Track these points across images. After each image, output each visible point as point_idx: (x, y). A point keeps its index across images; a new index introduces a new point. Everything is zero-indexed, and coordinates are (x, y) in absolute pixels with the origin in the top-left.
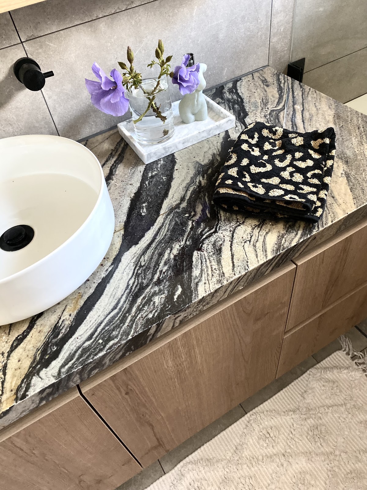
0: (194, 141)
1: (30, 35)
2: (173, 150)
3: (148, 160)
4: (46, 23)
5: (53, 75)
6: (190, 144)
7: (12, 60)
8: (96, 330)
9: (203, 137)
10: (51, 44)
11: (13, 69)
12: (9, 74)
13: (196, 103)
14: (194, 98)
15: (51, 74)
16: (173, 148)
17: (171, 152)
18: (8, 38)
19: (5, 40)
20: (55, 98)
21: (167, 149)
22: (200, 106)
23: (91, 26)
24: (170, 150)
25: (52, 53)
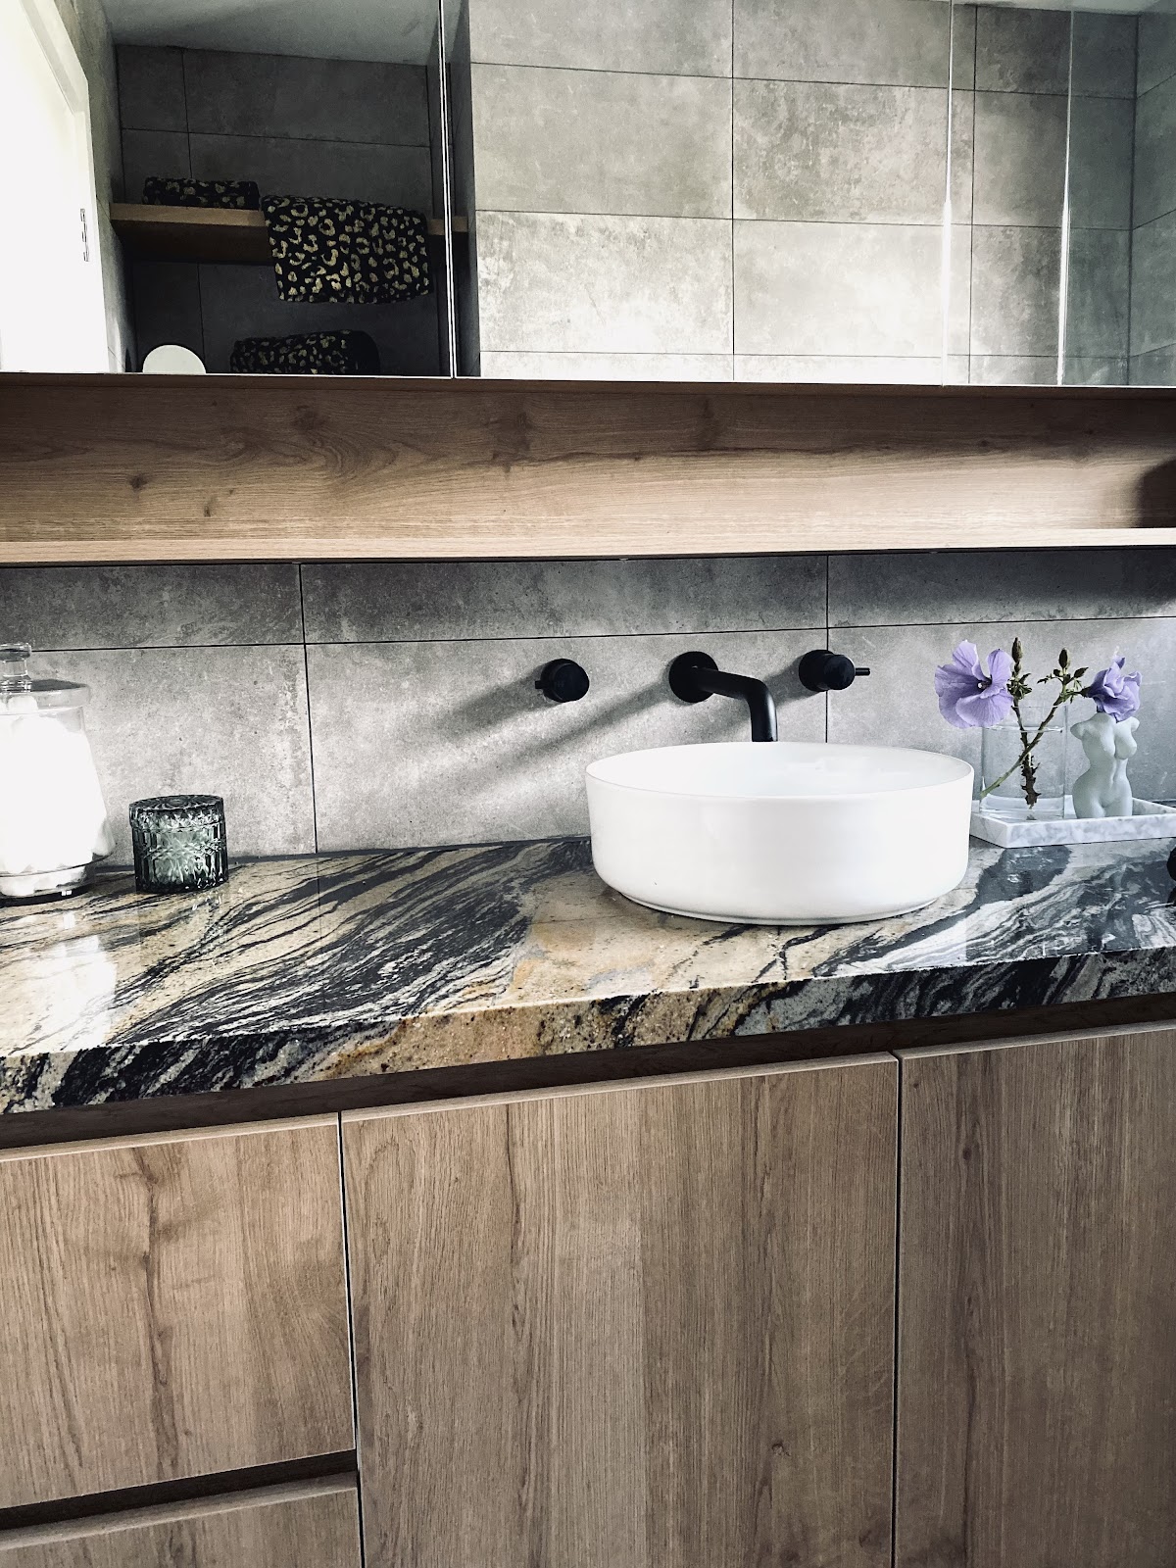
0: (1107, 833)
1: (843, 621)
2: (1064, 838)
3: (1012, 840)
4: (872, 609)
5: (868, 674)
6: (1097, 838)
7: (804, 648)
8: (951, 947)
9: (1126, 833)
10: (868, 642)
11: (799, 661)
12: (790, 669)
13: (1112, 782)
14: (1111, 770)
15: (866, 672)
16: (1064, 834)
17: (1060, 840)
18: (813, 617)
19: (806, 618)
20: (845, 727)
21: (1052, 832)
22: (1118, 791)
23: (937, 631)
24: (1059, 835)
25: (864, 654)
